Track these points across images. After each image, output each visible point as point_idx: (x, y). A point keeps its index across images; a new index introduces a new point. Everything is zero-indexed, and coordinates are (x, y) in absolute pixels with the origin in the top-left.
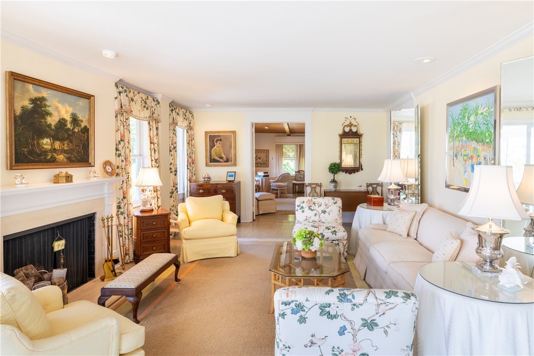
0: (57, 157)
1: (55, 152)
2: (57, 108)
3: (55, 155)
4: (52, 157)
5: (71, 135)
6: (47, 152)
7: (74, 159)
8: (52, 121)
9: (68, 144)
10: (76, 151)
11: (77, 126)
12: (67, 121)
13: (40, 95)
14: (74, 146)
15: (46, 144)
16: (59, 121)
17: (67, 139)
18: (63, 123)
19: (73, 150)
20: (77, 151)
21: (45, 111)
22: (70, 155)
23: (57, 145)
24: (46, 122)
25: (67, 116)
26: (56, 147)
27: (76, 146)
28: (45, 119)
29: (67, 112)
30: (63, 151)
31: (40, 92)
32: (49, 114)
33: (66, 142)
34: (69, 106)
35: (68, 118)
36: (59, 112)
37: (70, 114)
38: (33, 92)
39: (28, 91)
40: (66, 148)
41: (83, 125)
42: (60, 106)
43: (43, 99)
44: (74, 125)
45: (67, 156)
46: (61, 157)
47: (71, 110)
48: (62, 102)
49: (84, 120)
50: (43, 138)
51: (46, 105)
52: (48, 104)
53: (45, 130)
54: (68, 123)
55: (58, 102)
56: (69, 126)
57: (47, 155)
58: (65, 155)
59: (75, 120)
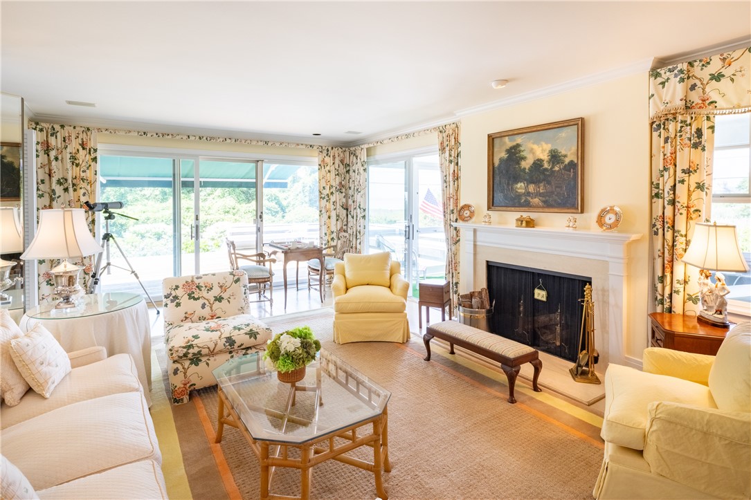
0: (531, 200)
1: (529, 196)
2: (532, 151)
3: (529, 198)
4: (525, 201)
5: (549, 176)
6: (521, 196)
7: (553, 203)
8: (526, 164)
9: (544, 186)
10: (556, 193)
11: (558, 163)
12: (543, 161)
13: (515, 144)
14: (554, 187)
15: (521, 188)
16: (534, 163)
17: (544, 180)
18: (538, 164)
19: (552, 193)
20: (558, 193)
21: (519, 157)
22: (547, 198)
23: (531, 188)
24: (520, 167)
25: (544, 156)
26: (530, 190)
27: (556, 187)
28: (519, 164)
29: (543, 151)
30: (538, 194)
31: (515, 140)
32: (524, 158)
33: (542, 184)
34: (547, 143)
35: (545, 156)
36: (533, 153)
37: (547, 152)
38: (508, 143)
39: (505, 143)
40: (541, 191)
41: (567, 161)
42: (535, 147)
43: (518, 145)
44: (553, 163)
45: (544, 199)
46: (536, 201)
47: (548, 147)
48: (537, 142)
49: (569, 154)
50: (517, 183)
51: (520, 151)
52: (522, 149)
53: (520, 174)
54: (545, 162)
55: (534, 143)
56: (546, 165)
57: (520, 199)
58: (541, 198)
59: (555, 157)
